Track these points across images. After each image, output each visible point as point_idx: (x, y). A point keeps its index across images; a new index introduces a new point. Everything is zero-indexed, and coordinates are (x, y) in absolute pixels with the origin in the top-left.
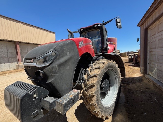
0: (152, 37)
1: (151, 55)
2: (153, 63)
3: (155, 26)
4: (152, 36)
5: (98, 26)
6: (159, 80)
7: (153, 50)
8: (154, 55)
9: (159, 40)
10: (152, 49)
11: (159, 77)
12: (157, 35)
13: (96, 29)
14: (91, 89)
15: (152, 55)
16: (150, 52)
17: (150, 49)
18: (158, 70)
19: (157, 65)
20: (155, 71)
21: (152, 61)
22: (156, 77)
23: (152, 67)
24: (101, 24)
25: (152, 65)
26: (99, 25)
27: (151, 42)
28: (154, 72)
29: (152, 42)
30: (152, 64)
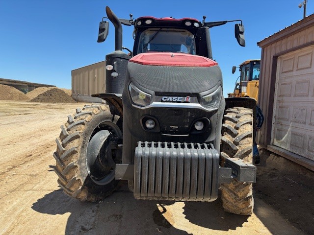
0: (285, 74)
1: (280, 107)
2: (284, 122)
3: (292, 57)
4: (285, 72)
5: (193, 25)
6: (294, 151)
7: (284, 98)
8: (287, 108)
9: (298, 83)
10: (283, 96)
11: (294, 147)
12: (295, 73)
13: (184, 30)
14: (247, 157)
15: (283, 107)
16: (279, 101)
17: (280, 96)
18: (292, 134)
19: (291, 125)
20: (287, 137)
21: (283, 119)
22: (287, 147)
23: (281, 130)
24: (200, 23)
25: (280, 127)
26: (196, 25)
27: (282, 84)
28: (284, 139)
29: (284, 84)
30: (282, 124)
